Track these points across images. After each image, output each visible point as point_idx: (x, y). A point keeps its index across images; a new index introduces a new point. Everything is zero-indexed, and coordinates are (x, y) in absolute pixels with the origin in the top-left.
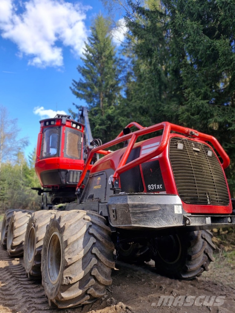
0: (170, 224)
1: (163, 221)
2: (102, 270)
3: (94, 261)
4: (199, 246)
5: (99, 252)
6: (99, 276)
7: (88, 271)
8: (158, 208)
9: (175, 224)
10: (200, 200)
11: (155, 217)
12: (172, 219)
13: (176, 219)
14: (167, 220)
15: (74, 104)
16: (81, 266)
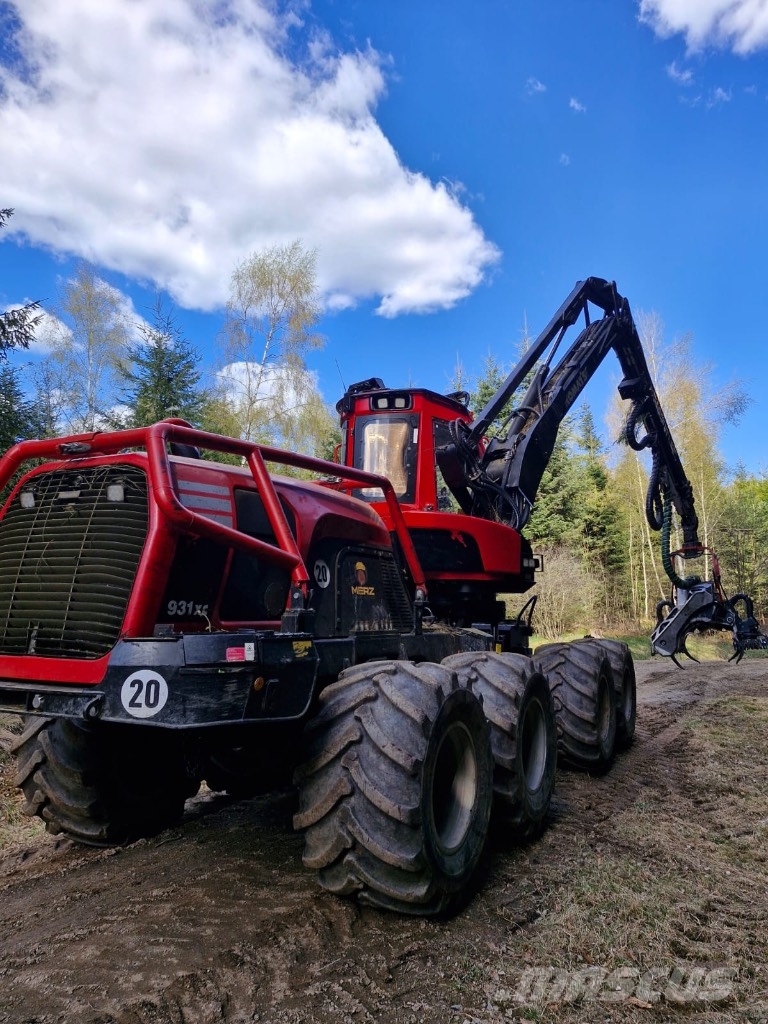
4: (322, 791)
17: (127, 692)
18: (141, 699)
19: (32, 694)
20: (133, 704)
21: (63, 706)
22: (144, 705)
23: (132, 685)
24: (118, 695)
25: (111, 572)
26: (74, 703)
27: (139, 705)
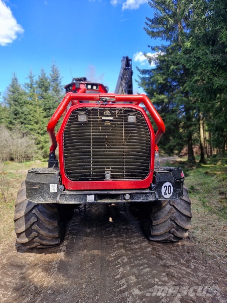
0: (46, 201)
1: (41, 198)
2: (43, 226)
3: (33, 219)
5: (39, 212)
6: (39, 230)
7: (29, 226)
8: (38, 186)
9: (50, 201)
10: (93, 176)
11: (36, 194)
12: (48, 197)
13: (51, 197)
14: (44, 198)
15: (149, 46)
16: (24, 222)
17: (163, 190)
18: (167, 192)
19: (125, 194)
20: (165, 194)
21: (141, 197)
22: (168, 194)
23: (164, 188)
24: (161, 191)
25: (140, 149)
26: (146, 196)
27: (167, 194)
